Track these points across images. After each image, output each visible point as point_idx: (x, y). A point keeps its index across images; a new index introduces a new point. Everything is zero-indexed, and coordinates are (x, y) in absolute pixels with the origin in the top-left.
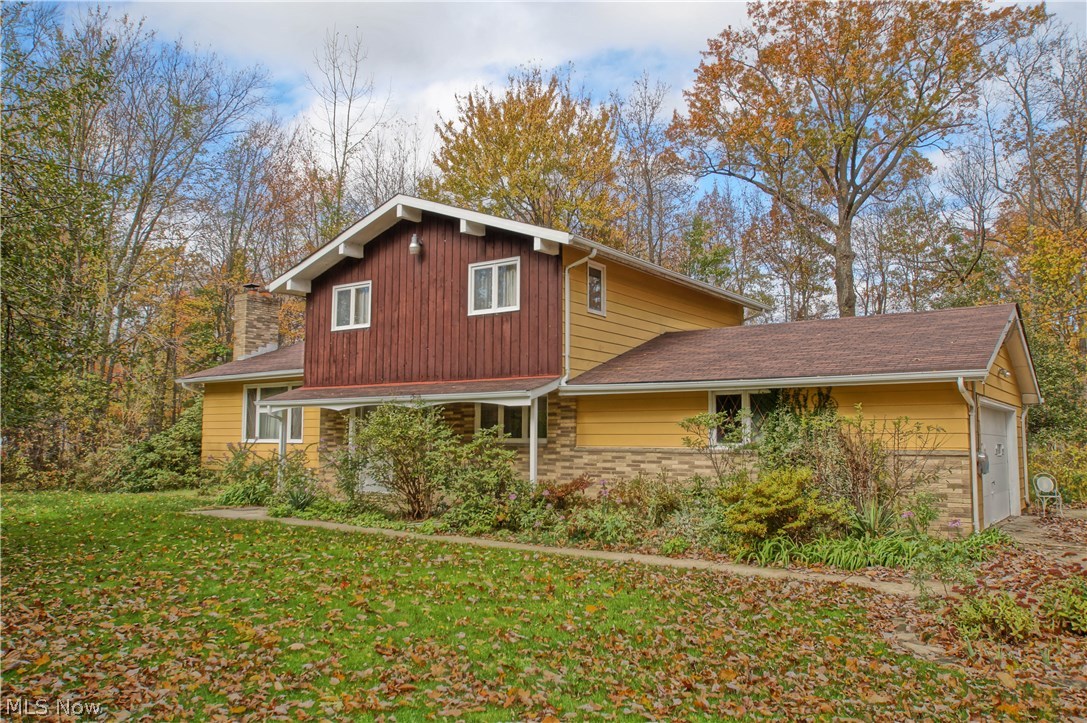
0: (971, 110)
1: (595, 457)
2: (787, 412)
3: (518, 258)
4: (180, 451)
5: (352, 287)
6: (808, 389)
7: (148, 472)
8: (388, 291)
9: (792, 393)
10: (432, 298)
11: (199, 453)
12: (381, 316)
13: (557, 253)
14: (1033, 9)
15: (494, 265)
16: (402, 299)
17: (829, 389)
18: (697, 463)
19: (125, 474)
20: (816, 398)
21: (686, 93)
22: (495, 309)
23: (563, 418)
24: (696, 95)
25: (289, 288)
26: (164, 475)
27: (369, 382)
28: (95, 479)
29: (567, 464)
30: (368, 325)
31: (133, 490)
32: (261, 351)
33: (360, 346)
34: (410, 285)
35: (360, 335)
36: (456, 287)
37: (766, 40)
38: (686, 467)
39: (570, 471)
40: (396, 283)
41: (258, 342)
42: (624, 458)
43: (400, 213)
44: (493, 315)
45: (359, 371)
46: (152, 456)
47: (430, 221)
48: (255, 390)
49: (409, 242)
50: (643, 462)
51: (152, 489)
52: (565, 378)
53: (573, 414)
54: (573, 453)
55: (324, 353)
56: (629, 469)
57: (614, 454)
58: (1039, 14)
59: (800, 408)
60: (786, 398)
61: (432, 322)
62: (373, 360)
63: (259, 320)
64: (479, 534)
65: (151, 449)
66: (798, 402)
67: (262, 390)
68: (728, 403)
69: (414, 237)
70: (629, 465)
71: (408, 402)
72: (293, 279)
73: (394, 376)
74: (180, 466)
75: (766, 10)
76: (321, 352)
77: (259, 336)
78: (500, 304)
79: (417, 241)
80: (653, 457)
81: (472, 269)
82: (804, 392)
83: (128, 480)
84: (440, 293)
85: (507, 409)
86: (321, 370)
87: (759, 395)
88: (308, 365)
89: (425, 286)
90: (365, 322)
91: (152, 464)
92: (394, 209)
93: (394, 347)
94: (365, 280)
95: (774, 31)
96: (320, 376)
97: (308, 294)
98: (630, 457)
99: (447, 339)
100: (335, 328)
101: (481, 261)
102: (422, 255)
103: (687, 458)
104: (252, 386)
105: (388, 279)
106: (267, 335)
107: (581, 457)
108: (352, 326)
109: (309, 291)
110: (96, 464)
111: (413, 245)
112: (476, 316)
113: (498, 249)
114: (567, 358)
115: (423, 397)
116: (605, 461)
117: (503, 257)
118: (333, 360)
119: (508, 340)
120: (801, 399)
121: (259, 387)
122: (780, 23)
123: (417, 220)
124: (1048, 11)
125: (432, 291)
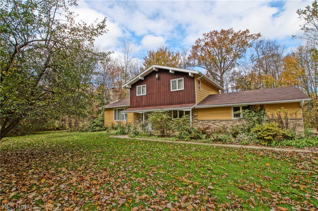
0: (244, 54)
1: (203, 122)
2: (253, 110)
3: (183, 78)
4: (101, 123)
5: (141, 86)
6: (257, 105)
7: (94, 127)
8: (150, 86)
9: (253, 106)
10: (161, 87)
11: (104, 123)
12: (149, 92)
13: (193, 76)
14: (258, 34)
15: (177, 80)
16: (154, 88)
17: (263, 105)
18: (229, 122)
19: (90, 128)
20: (260, 107)
21: (191, 51)
22: (177, 89)
23: (194, 113)
24: (193, 52)
25: (127, 87)
26: (98, 128)
27: (146, 107)
28: (83, 129)
29: (196, 123)
30: (145, 94)
31: (92, 131)
32: (115, 102)
33: (144, 99)
34: (156, 85)
35: (144, 97)
36: (168, 85)
37: (206, 41)
38: (227, 123)
39: (197, 125)
40: (152, 85)
41: (115, 100)
42: (210, 122)
43: (154, 69)
44: (177, 91)
45: (144, 104)
46: (95, 124)
47: (161, 71)
48: (116, 110)
49: (156, 75)
50: (216, 123)
51: (95, 131)
52: (196, 104)
53: (197, 112)
54: (197, 121)
55: (135, 101)
56: (212, 124)
57: (208, 121)
58: (259, 35)
59: (255, 109)
60: (252, 107)
61: (162, 93)
62: (147, 102)
63: (115, 95)
64: (187, 141)
65: (94, 123)
66: (255, 108)
67: (118, 110)
68: (236, 109)
69: (157, 74)
70: (212, 123)
71: (160, 110)
72: (128, 85)
73: (152, 105)
74: (101, 126)
75: (207, 35)
76: (134, 100)
77: (115, 99)
78: (179, 89)
79: (158, 75)
80: (218, 121)
81: (171, 81)
82: (257, 106)
83: (90, 129)
84: (163, 87)
85: (186, 111)
86: (135, 104)
87: (245, 107)
88: (131, 104)
89: (159, 85)
90: (144, 93)
91: (95, 126)
92: (153, 68)
93: (152, 99)
94: (144, 84)
95: (208, 39)
96: (134, 106)
97: (130, 88)
98: (212, 122)
99: (166, 97)
100: (137, 95)
101: (174, 79)
102: (159, 78)
103: (227, 121)
104: (116, 109)
105: (150, 84)
106: (116, 98)
107: (199, 122)
108: (141, 95)
109: (131, 87)
110: (83, 126)
111: (157, 76)
112: (173, 91)
113: (178, 76)
114: (196, 100)
115: (163, 109)
116: (206, 123)
117: (179, 78)
118: (137, 102)
119: (181, 96)
120: (256, 107)
121: (117, 109)
122: (208, 37)
123: (157, 70)
124: (261, 35)
125: (161, 86)
